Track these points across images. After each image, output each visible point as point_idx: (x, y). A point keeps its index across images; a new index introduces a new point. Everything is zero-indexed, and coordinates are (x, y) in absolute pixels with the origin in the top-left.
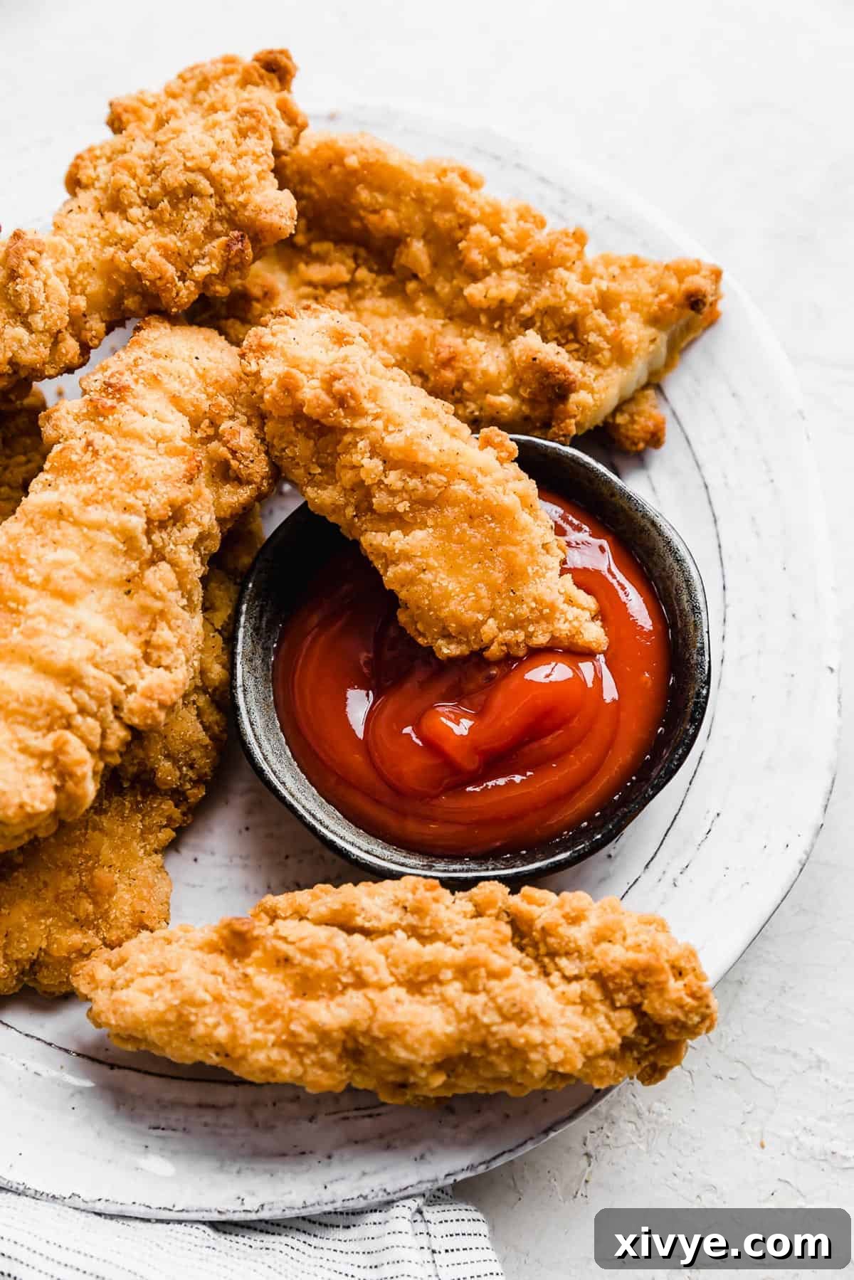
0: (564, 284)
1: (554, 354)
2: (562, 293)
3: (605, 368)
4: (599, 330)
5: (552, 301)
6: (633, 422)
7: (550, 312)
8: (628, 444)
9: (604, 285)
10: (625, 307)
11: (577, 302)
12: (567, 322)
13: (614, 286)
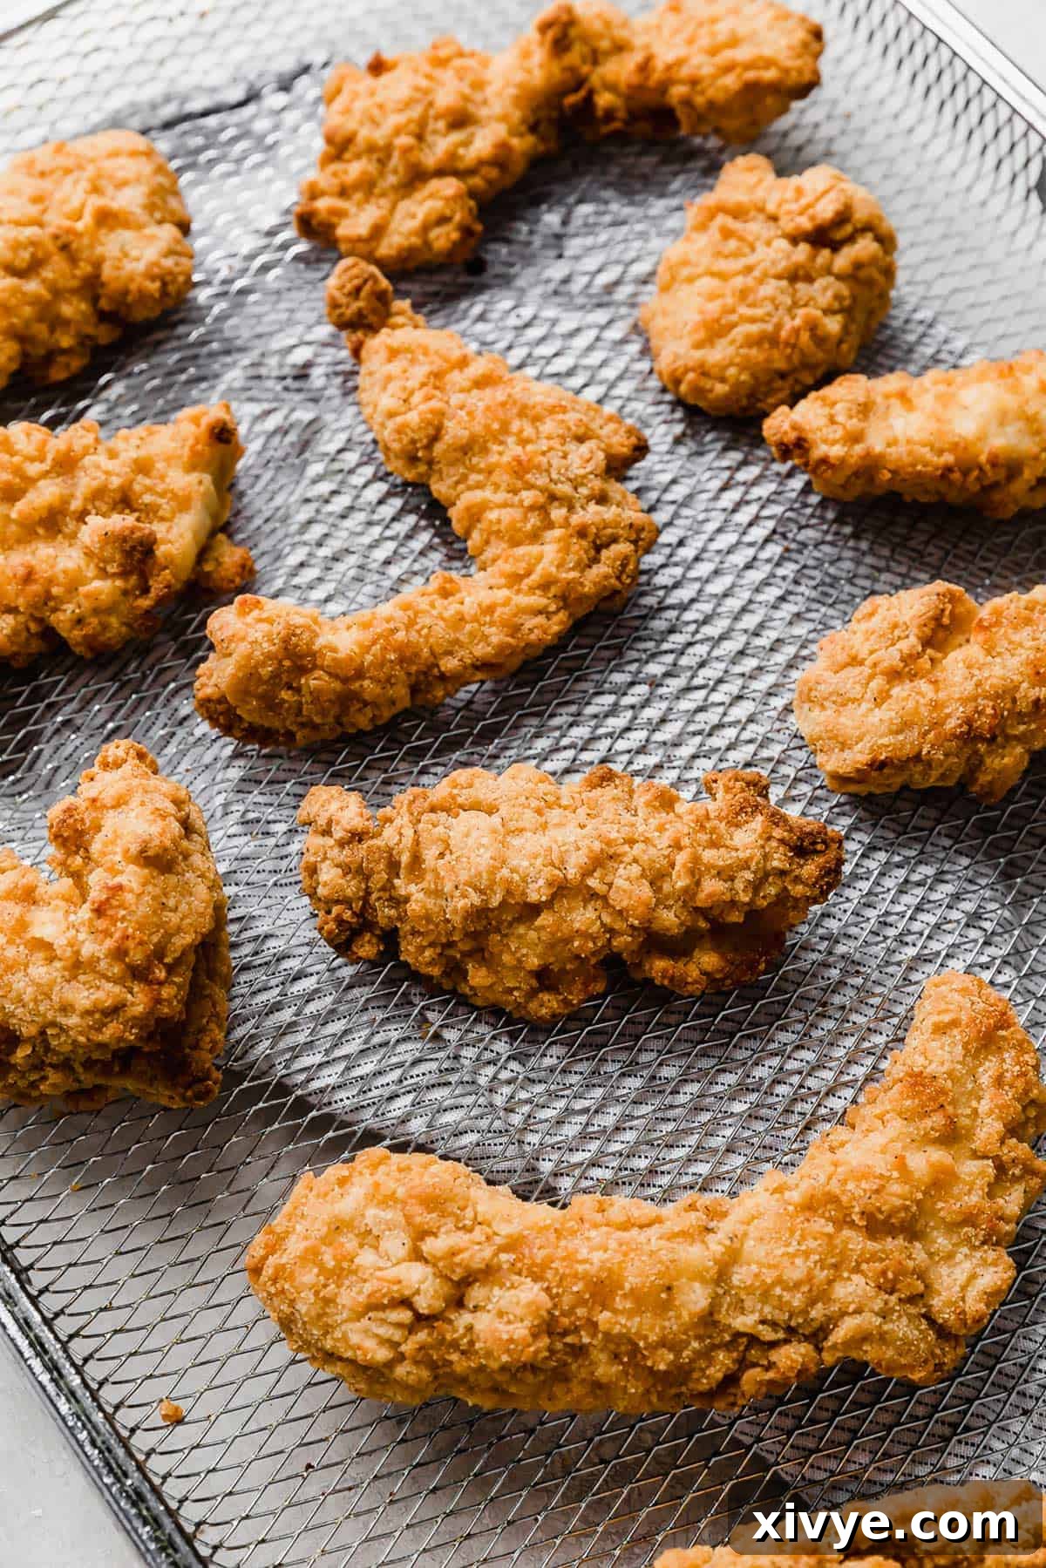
0: (98, 467)
1: (120, 522)
2: (99, 474)
3: (170, 520)
4: (149, 490)
5: (95, 484)
6: (219, 564)
7: (97, 494)
8: (225, 585)
9: (134, 454)
10: (160, 465)
11: (118, 475)
12: (118, 496)
13: (142, 453)
